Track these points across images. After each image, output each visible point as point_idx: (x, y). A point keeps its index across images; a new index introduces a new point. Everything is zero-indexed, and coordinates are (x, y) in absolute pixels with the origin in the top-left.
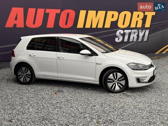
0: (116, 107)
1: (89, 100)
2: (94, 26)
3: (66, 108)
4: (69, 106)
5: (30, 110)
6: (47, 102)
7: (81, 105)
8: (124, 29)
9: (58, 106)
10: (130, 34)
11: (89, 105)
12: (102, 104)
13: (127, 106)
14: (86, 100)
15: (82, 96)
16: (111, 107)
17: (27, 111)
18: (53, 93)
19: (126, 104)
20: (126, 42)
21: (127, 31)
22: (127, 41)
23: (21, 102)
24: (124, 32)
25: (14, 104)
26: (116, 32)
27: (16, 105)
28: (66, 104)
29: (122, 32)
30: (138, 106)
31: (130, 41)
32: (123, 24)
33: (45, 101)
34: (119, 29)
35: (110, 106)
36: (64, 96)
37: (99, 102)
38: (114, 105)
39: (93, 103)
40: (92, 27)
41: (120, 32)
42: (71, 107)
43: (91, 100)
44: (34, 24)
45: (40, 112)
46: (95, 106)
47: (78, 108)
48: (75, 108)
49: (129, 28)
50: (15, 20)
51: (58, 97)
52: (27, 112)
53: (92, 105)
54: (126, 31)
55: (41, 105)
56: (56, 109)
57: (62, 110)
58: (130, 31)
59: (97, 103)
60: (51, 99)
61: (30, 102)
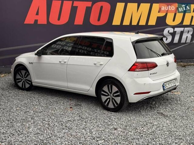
0: (144, 131)
1: (112, 119)
2: (134, 23)
3: (77, 130)
4: (81, 127)
5: (30, 130)
6: (56, 119)
7: (98, 126)
8: (174, 27)
9: (68, 126)
10: (182, 33)
11: (108, 127)
12: (126, 126)
13: (159, 132)
14: (107, 120)
15: (104, 114)
16: (138, 132)
17: (26, 130)
18: (68, 107)
19: (158, 129)
20: (176, 44)
21: (178, 30)
22: (177, 42)
23: (24, 118)
24: (175, 31)
25: (15, 120)
26: (163, 30)
27: (16, 121)
28: (79, 124)
29: (171, 30)
30: (175, 132)
31: (181, 42)
32: (174, 20)
33: (53, 118)
34: (168, 27)
35: (136, 130)
36: (80, 111)
37: (123, 122)
38: (143, 129)
39: (115, 123)
40: (132, 24)
41: (169, 31)
42: (84, 129)
43: (113, 119)
44: (59, 20)
45: (41, 133)
46: (116, 129)
47: (93, 130)
48: (88, 131)
49: (181, 25)
50: (36, 15)
51: (72, 114)
52: (25, 132)
53: (112, 127)
54: (176, 29)
55: (46, 123)
56: (63, 131)
57: (70, 133)
58: (182, 29)
59: (119, 125)
60: (62, 116)
61: (35, 118)
